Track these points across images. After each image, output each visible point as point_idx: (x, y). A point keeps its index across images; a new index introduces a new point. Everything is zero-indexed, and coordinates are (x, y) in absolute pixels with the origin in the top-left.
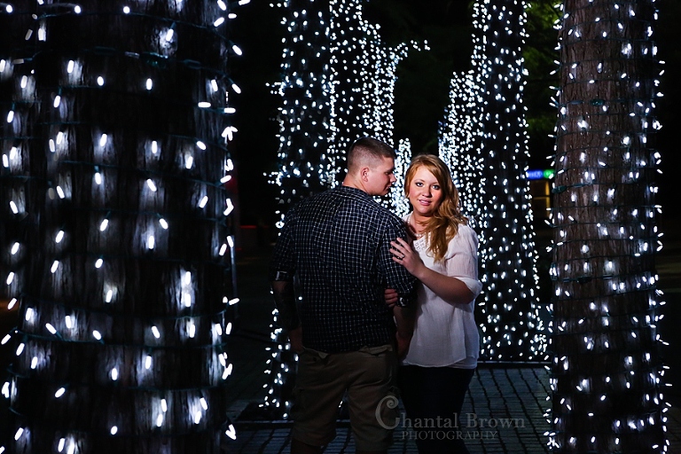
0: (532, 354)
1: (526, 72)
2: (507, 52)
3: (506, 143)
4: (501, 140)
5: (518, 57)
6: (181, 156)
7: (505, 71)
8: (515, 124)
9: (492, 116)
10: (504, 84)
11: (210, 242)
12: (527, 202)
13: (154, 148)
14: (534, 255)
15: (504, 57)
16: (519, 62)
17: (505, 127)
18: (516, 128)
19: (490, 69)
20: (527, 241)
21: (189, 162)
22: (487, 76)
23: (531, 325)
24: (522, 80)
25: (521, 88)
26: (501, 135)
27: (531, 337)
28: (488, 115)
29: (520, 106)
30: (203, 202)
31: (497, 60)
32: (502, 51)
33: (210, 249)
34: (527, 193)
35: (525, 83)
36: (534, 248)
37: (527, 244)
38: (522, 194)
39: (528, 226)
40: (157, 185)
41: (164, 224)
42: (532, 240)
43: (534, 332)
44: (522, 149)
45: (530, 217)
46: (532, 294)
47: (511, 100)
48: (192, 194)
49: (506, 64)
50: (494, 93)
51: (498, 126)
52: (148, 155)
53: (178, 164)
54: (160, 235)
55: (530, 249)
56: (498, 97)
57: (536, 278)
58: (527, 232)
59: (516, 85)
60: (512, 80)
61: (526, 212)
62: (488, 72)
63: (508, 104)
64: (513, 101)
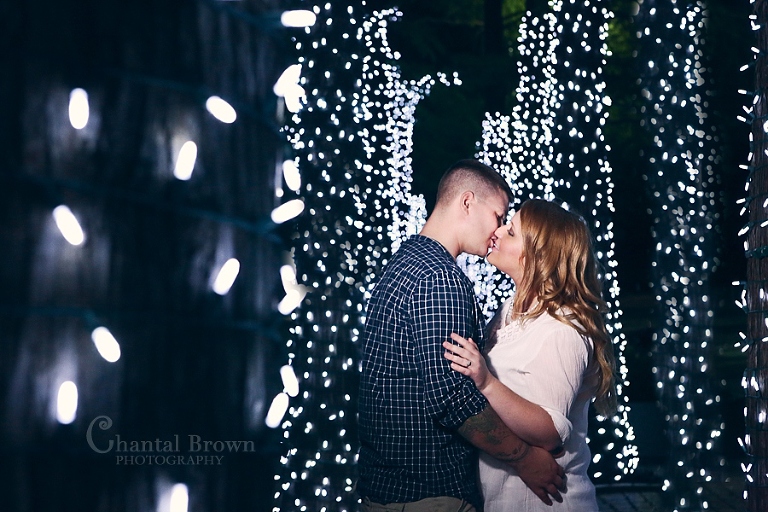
0: (620, 472)
1: (607, 101)
2: (584, 74)
3: (584, 193)
4: (577, 190)
5: (598, 81)
6: (160, 139)
7: (582, 100)
8: (596, 168)
9: (565, 159)
10: (579, 116)
11: (242, 389)
12: (611, 270)
13: (79, 110)
14: (621, 340)
15: (579, 80)
16: (599, 88)
17: (582, 171)
18: (596, 172)
19: (561, 97)
20: (613, 322)
21: (185, 160)
22: (558, 106)
23: (619, 433)
24: (603, 112)
25: (602, 122)
26: (577, 183)
27: (618, 449)
28: (560, 156)
29: (601, 145)
30: (225, 277)
31: (571, 85)
32: (578, 72)
33: (241, 410)
34: (612, 259)
35: (607, 115)
36: (621, 330)
37: (612, 325)
38: (605, 260)
39: (613, 301)
40: (86, 225)
41: (107, 345)
42: (617, 321)
43: (622, 442)
44: (604, 201)
45: (615, 290)
46: (620, 393)
47: (590, 137)
48: (192, 251)
49: (582, 90)
50: (568, 128)
51: (574, 170)
52: (59, 134)
53: (150, 164)
54: (95, 379)
55: (616, 333)
56: (573, 133)
57: (624, 370)
58: (614, 309)
59: (596, 118)
60: (591, 111)
61: (609, 284)
62: (559, 100)
63: (587, 141)
64: (593, 138)
